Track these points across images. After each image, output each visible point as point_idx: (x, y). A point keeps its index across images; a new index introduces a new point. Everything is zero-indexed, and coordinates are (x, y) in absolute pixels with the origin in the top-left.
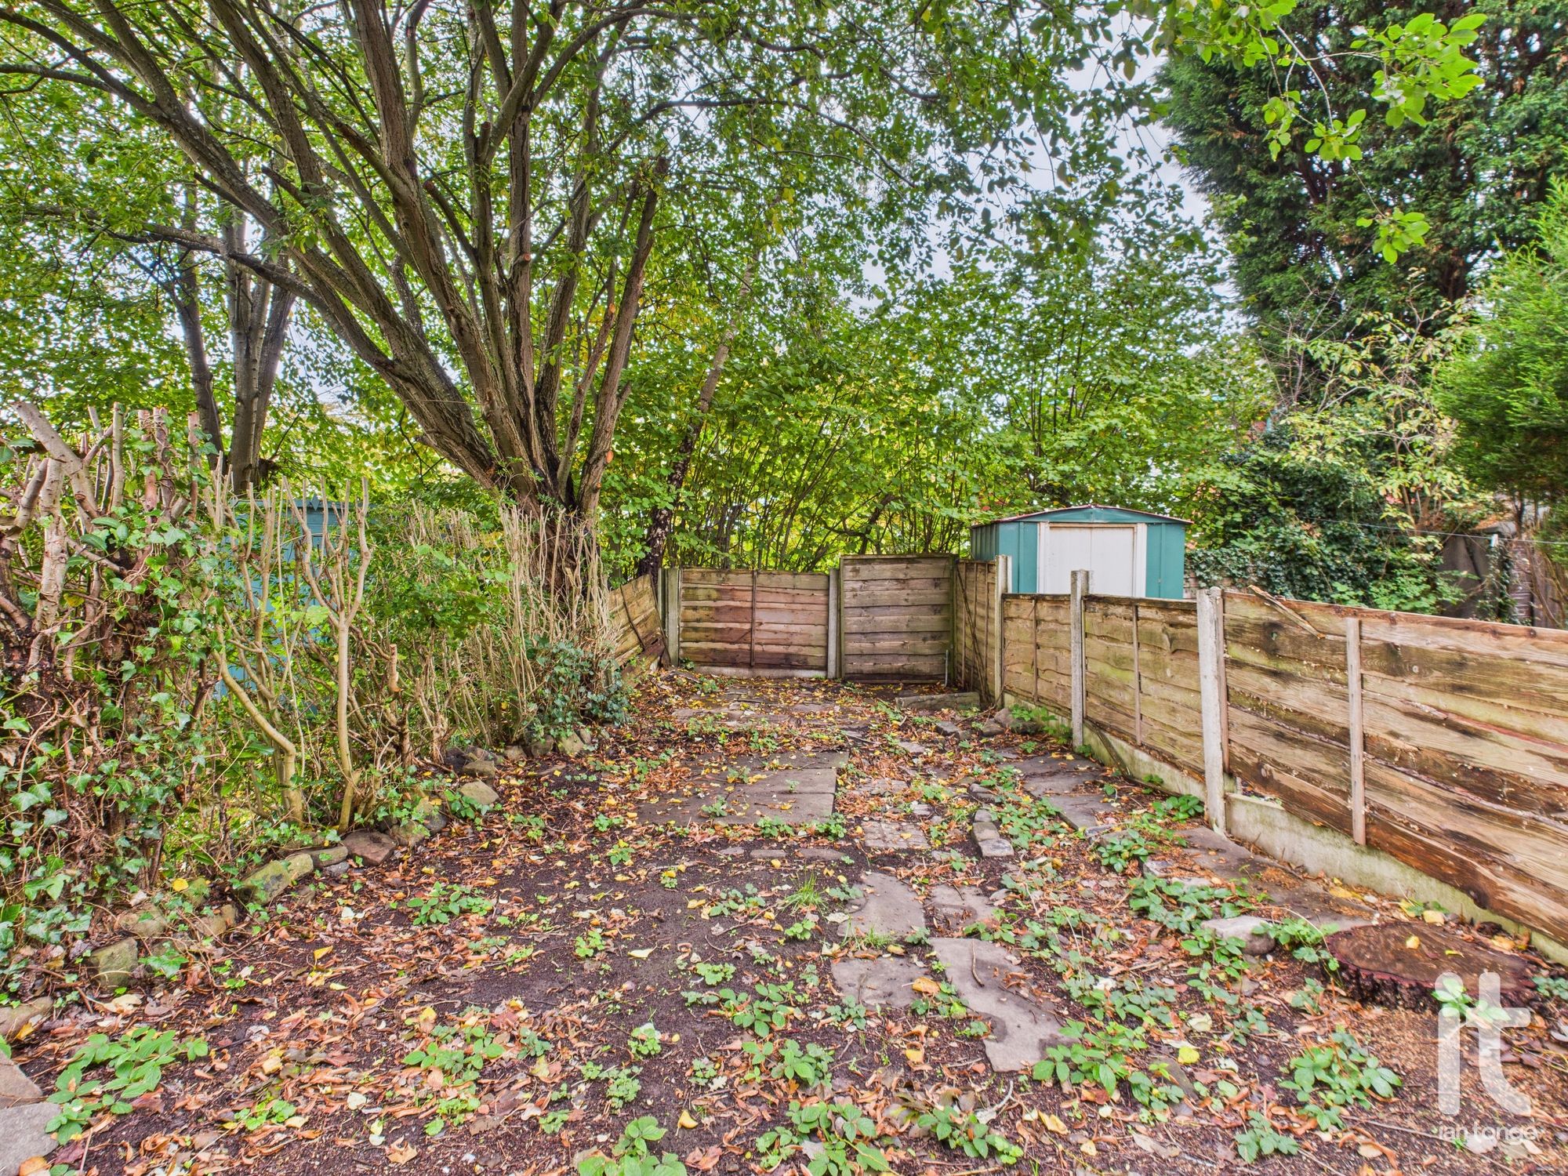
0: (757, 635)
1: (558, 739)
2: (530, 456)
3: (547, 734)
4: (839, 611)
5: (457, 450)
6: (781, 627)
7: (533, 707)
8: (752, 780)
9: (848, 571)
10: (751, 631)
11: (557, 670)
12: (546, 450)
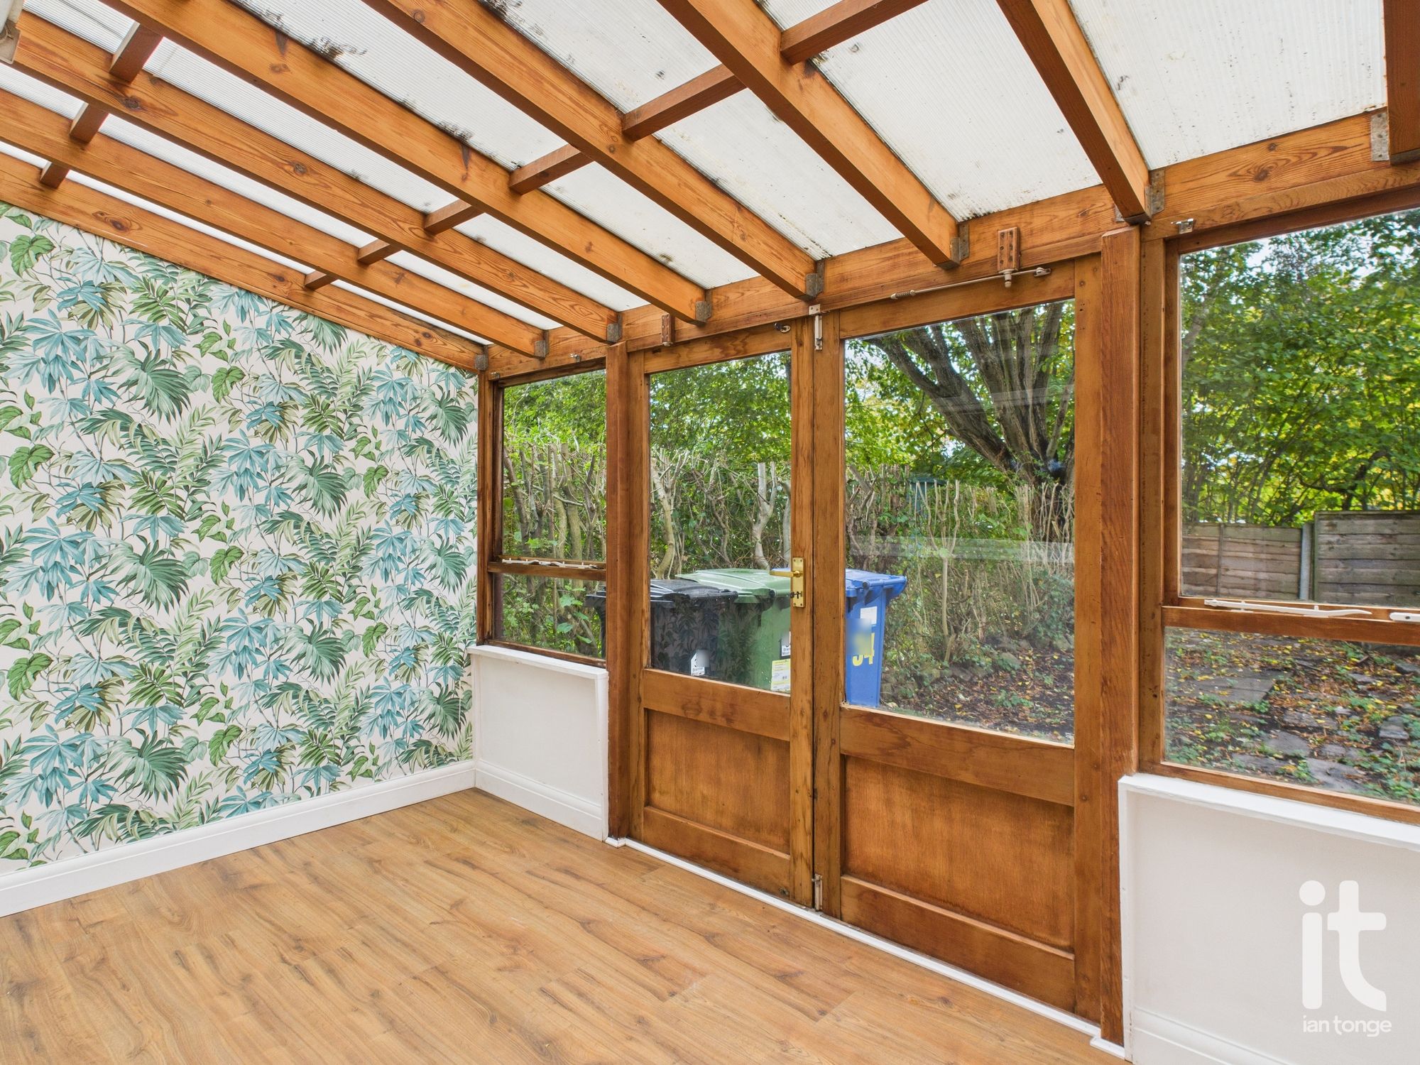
0: (1222, 580)
1: (1053, 638)
2: (1028, 442)
3: (1046, 635)
4: (1312, 561)
5: (977, 441)
6: (1250, 574)
7: (1037, 616)
8: (1200, 678)
9: (1323, 526)
10: (1216, 576)
11: (1053, 593)
12: (1039, 435)
